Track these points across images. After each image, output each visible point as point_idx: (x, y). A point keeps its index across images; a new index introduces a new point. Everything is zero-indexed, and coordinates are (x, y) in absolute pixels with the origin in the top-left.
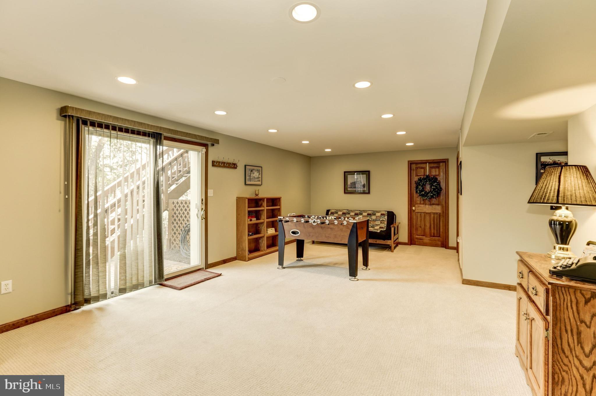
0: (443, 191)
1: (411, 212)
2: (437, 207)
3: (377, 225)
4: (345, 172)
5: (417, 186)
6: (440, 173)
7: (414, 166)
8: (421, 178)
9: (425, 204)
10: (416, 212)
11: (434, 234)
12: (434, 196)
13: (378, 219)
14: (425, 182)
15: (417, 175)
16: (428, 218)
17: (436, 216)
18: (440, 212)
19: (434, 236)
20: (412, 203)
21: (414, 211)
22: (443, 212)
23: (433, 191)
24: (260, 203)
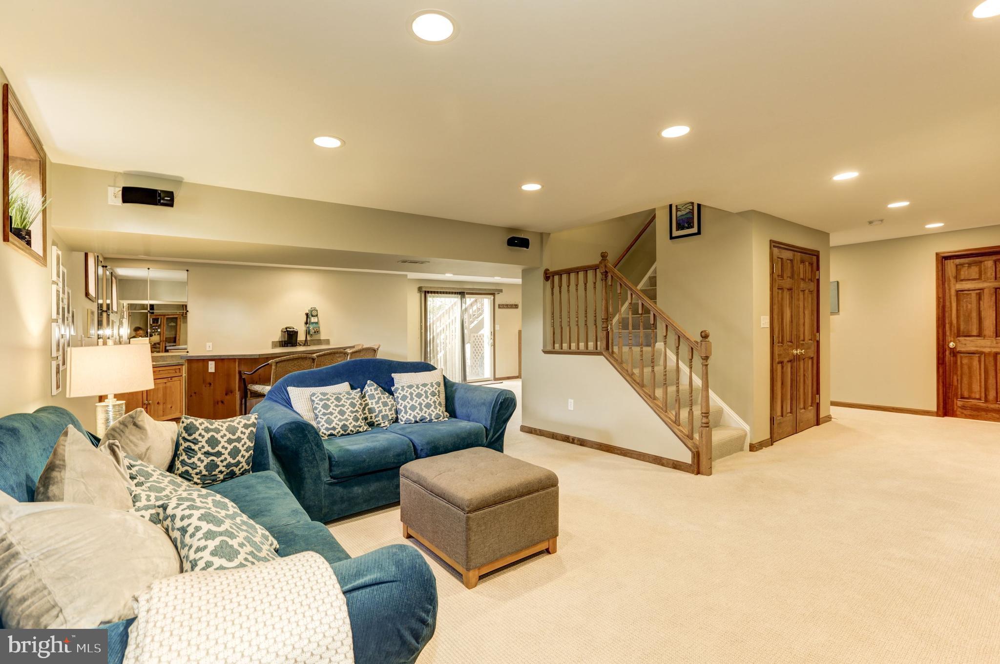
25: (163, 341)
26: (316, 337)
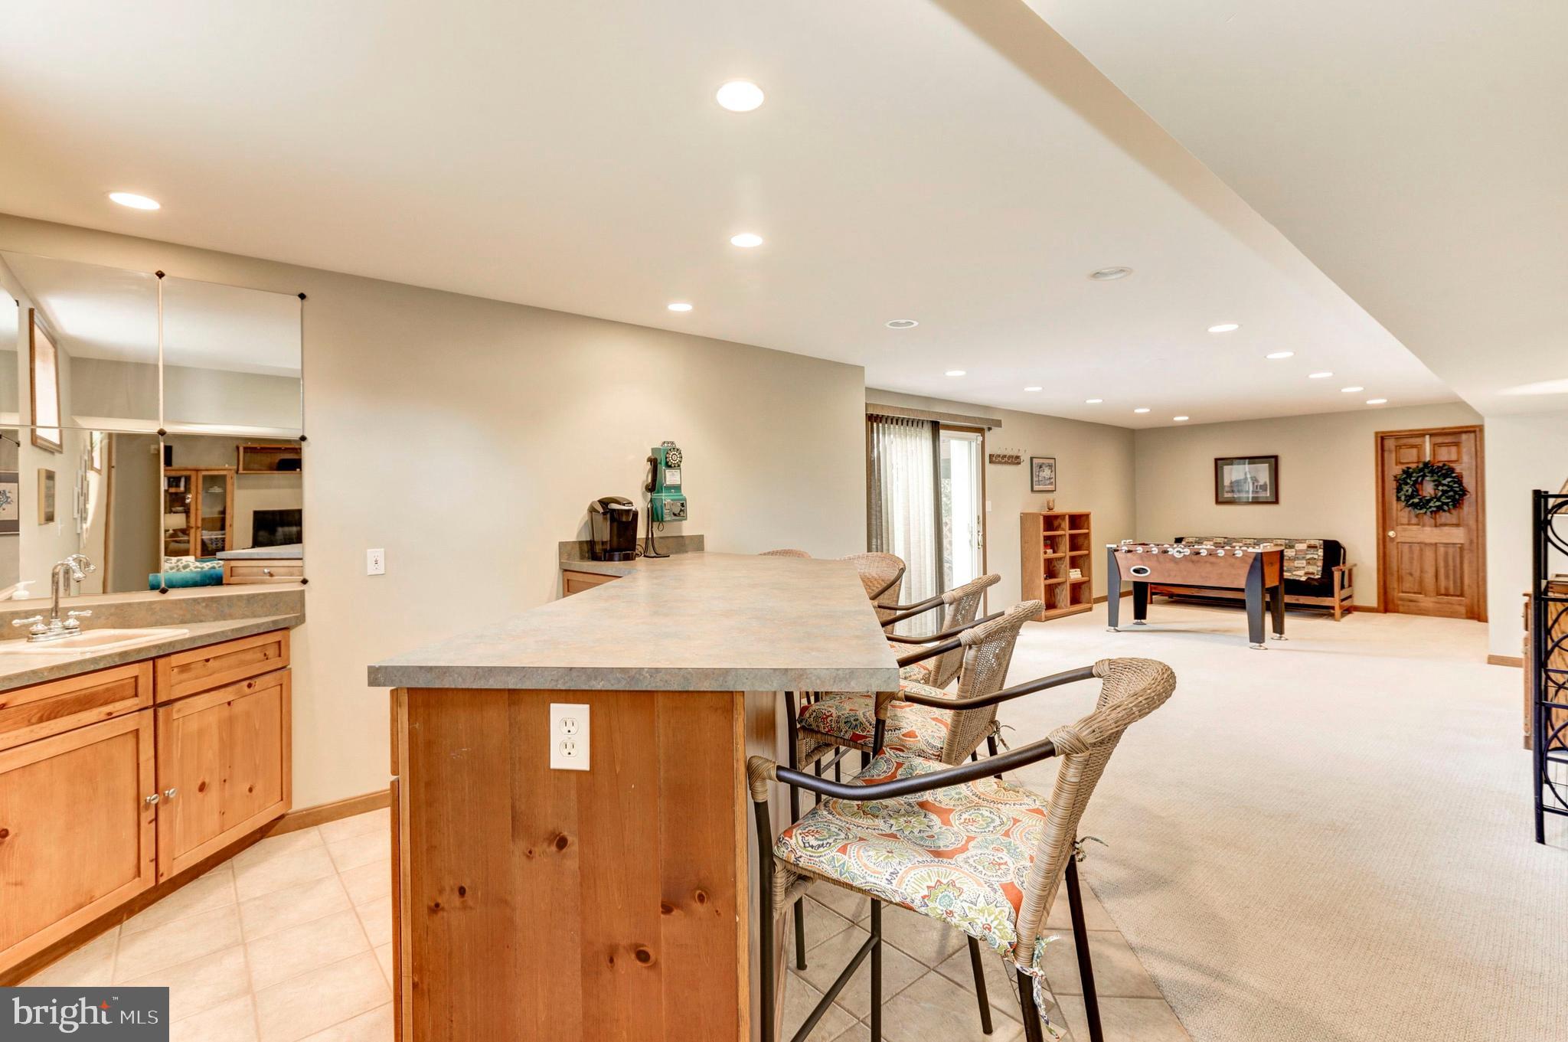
0: (1468, 496)
1: (1383, 542)
2: (1454, 530)
3: (1298, 568)
4: (1216, 460)
5: (1400, 485)
6: (1461, 457)
7: (1390, 444)
8: (1409, 468)
9: (1421, 524)
10: (1398, 543)
11: (1447, 589)
12: (1446, 508)
13: (1300, 556)
14: (1419, 477)
15: (1398, 463)
16: (1429, 554)
17: (1451, 550)
18: (1462, 542)
19: (1446, 595)
20: (1388, 522)
21: (1392, 539)
22: (1471, 542)
23: (1441, 496)
24: (1056, 523)
25: (197, 528)
26: (669, 530)
